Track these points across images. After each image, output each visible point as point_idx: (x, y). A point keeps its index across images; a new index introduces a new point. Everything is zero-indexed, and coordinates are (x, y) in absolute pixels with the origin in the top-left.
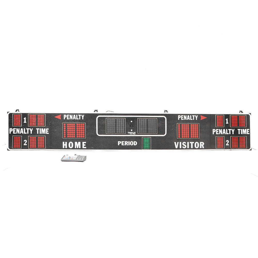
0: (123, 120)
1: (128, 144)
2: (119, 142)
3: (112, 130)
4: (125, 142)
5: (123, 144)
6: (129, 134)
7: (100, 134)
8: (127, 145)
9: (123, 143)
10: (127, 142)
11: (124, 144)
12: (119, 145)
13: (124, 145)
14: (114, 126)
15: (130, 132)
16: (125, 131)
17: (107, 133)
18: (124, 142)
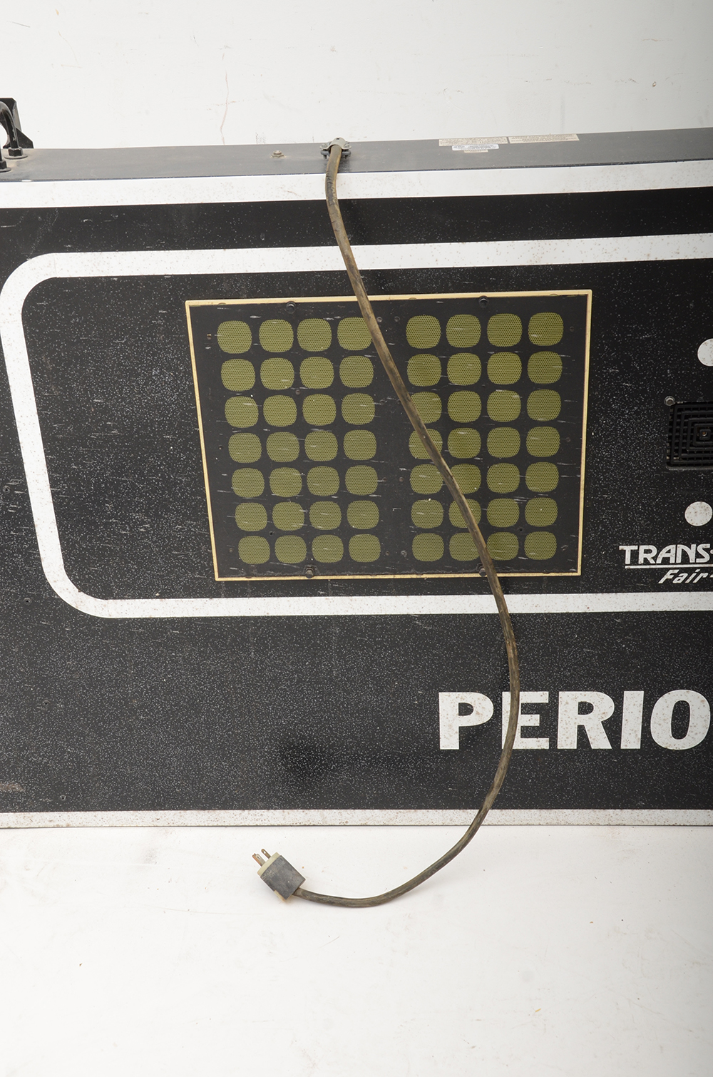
0: (547, 329)
1: (613, 726)
2: (448, 702)
3: (326, 516)
4: (569, 700)
5: (528, 732)
6: (649, 581)
7: (103, 592)
8: (600, 741)
9: (533, 720)
10: (603, 704)
11: (548, 727)
12: (449, 740)
13: (543, 743)
14: (362, 445)
15: (673, 552)
16: (563, 529)
17: (230, 561)
18: (541, 697)
